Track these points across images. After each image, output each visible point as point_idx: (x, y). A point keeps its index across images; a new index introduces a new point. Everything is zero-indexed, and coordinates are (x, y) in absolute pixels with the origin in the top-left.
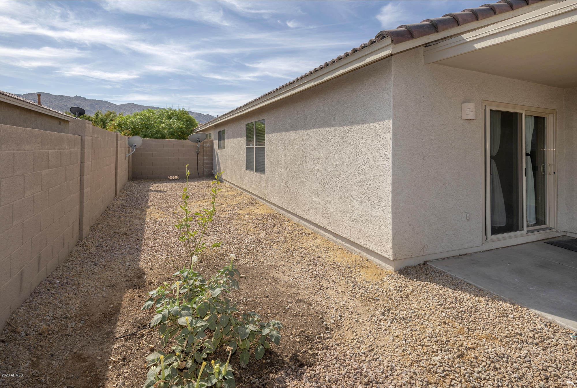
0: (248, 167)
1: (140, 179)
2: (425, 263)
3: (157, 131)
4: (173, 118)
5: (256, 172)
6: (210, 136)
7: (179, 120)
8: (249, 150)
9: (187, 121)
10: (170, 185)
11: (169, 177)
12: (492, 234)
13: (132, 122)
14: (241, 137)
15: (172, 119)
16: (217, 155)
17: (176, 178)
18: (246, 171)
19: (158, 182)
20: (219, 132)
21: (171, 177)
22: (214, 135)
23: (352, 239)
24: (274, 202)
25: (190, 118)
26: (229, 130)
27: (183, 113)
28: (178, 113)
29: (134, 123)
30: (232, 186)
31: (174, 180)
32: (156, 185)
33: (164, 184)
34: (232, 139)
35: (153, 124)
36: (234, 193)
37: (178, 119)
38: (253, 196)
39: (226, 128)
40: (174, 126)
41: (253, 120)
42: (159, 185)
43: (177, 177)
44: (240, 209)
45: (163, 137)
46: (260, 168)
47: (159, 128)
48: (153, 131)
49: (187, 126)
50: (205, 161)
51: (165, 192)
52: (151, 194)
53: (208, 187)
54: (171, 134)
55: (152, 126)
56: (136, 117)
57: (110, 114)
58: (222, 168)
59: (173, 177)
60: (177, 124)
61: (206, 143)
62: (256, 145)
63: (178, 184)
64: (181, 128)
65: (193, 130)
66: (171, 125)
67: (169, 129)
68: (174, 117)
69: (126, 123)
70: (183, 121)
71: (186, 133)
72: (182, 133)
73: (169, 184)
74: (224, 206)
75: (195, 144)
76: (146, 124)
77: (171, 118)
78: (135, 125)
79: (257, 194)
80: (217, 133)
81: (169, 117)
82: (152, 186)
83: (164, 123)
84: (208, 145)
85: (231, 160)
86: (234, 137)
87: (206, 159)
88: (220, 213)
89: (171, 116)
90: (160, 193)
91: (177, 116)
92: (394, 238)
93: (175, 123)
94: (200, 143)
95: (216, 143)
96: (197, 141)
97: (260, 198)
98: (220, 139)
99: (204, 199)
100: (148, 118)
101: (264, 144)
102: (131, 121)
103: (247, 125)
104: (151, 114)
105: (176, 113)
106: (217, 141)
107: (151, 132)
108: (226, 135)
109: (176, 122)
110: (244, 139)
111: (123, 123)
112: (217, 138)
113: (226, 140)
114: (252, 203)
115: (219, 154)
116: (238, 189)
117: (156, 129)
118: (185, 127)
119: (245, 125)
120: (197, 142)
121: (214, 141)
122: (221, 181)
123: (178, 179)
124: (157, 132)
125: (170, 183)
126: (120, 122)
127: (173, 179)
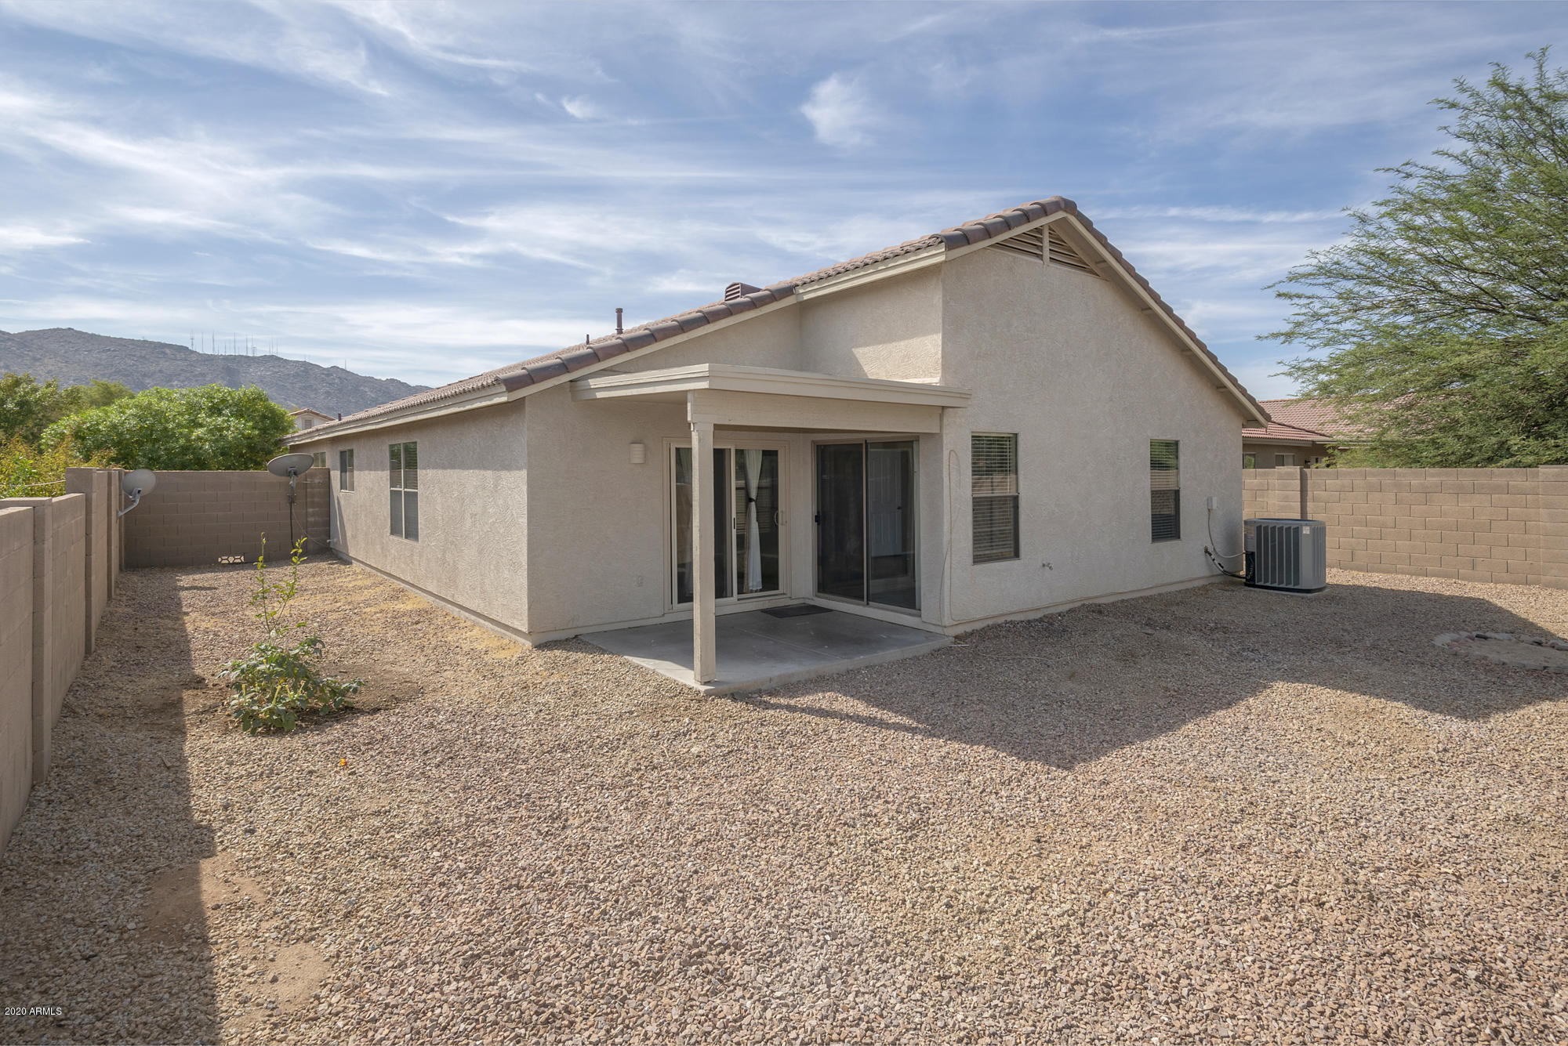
0: (395, 531)
1: (147, 567)
2: (576, 636)
3: (182, 447)
4: (225, 412)
5: (406, 538)
6: (324, 461)
7: (242, 416)
8: (395, 496)
9: (264, 417)
10: (223, 577)
11: (220, 560)
12: (679, 602)
13: (114, 427)
14: (383, 470)
15: (224, 415)
16: (339, 503)
17: (239, 561)
18: (392, 537)
19: (194, 573)
20: (342, 453)
21: (224, 560)
22: (331, 459)
23: (503, 622)
24: (430, 590)
25: (273, 411)
26: (360, 453)
27: (254, 399)
28: (240, 399)
29: (120, 429)
30: (368, 569)
31: (233, 566)
32: (191, 577)
33: (209, 575)
34: (367, 472)
35: (173, 429)
36: (368, 582)
37: (239, 414)
38: (403, 585)
39: (354, 446)
40: (230, 435)
41: (401, 440)
42: (197, 577)
43: (240, 559)
44: (369, 605)
45: (201, 464)
46: (412, 533)
47: (188, 440)
48: (174, 448)
49: (264, 431)
50: (311, 519)
51: (215, 588)
52: (183, 594)
53: (314, 576)
54: (222, 454)
55: (167, 435)
56: (124, 413)
57: (17, 383)
58: (349, 534)
59: (231, 559)
60: (237, 429)
61: (312, 475)
62: (406, 487)
63: (242, 573)
64: (248, 438)
65: (280, 440)
66: (221, 430)
67: (217, 441)
68: (227, 408)
69: (99, 430)
70: (253, 419)
71: (263, 450)
72: (252, 448)
73: (220, 575)
74: (338, 604)
75: (284, 479)
76: (152, 431)
77: (220, 414)
78: (122, 433)
79: (408, 579)
80: (339, 454)
81: (215, 410)
82: (181, 580)
83: (201, 425)
84: (317, 481)
85: (366, 516)
86: (370, 467)
87: (313, 515)
88: (329, 614)
89: (221, 406)
90: (204, 592)
91: (236, 405)
92: (529, 608)
93: (232, 424)
94: (296, 478)
95: (335, 475)
96: (290, 472)
97: (413, 585)
98: (343, 470)
99: (302, 595)
100: (159, 415)
101: (416, 487)
102: (111, 422)
103: (391, 446)
104: (164, 404)
105: (233, 398)
106: (339, 472)
107: (165, 449)
108: (356, 461)
109: (233, 421)
110: (386, 474)
111: (88, 428)
112: (338, 465)
113: (356, 473)
114: (396, 595)
115: (342, 503)
116: (379, 574)
117: (182, 441)
118: (259, 435)
119: (388, 448)
120: (289, 474)
121: (332, 472)
122: (346, 561)
123: (242, 563)
124: (185, 450)
125: (223, 572)
126: (78, 427)
127: (229, 564)
